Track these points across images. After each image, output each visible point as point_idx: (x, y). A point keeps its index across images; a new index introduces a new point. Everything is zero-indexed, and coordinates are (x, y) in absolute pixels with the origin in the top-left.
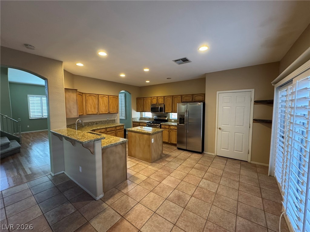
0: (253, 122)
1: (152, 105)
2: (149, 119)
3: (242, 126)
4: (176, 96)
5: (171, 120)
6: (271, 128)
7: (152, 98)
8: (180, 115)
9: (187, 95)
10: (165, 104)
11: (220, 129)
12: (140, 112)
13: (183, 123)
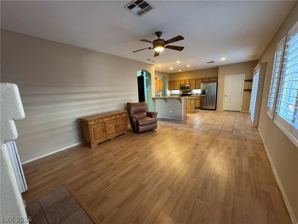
0: (244, 91)
1: (181, 85)
2: (178, 95)
3: (238, 93)
4: (198, 79)
5: (193, 94)
6: (251, 93)
7: (181, 81)
8: (203, 90)
9: (205, 78)
10: (190, 84)
11: (226, 96)
12: (170, 90)
13: (205, 94)
